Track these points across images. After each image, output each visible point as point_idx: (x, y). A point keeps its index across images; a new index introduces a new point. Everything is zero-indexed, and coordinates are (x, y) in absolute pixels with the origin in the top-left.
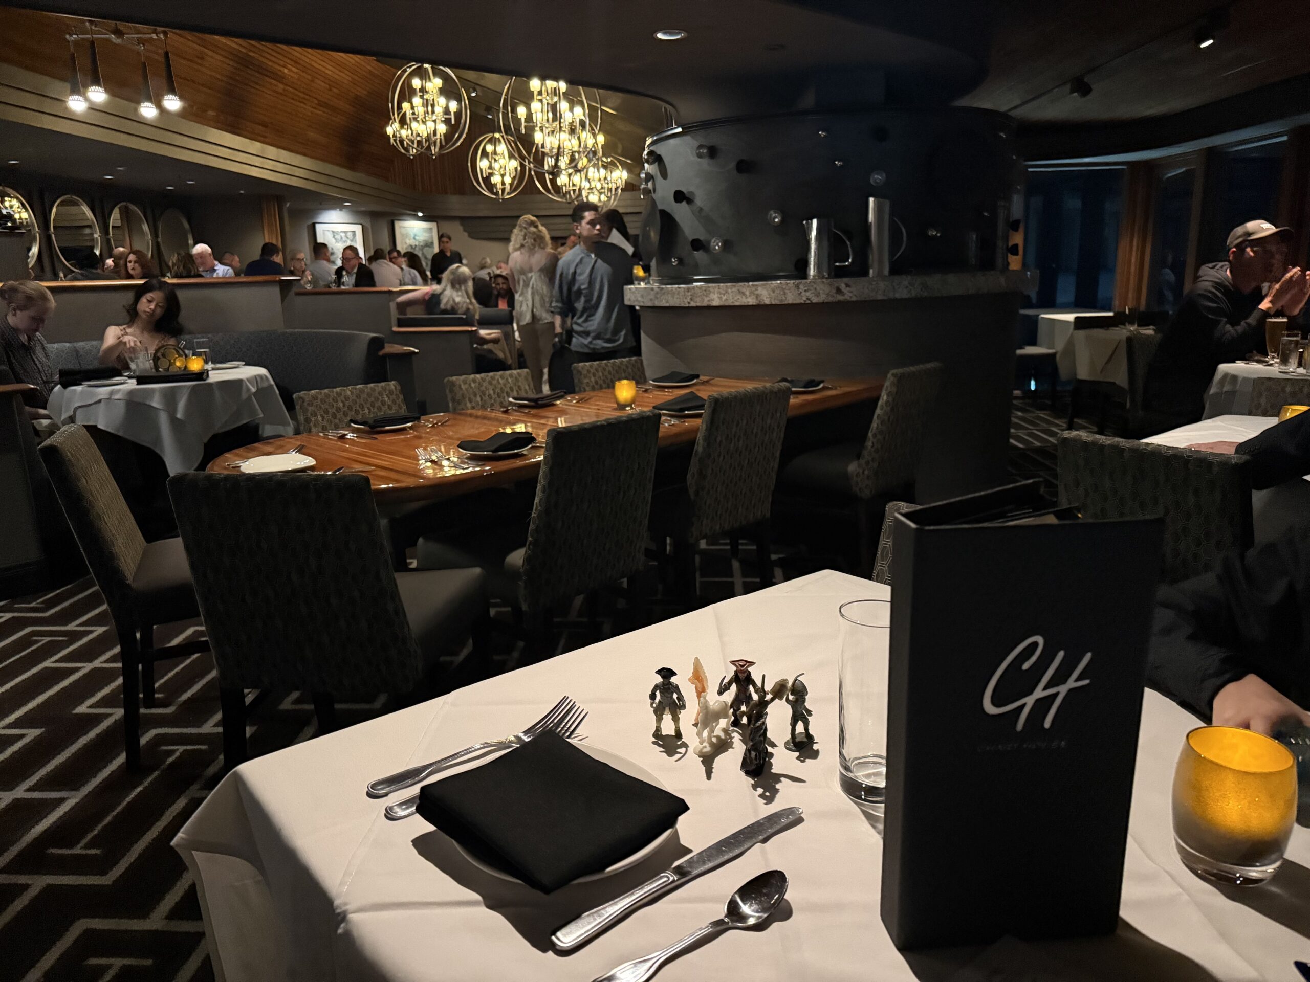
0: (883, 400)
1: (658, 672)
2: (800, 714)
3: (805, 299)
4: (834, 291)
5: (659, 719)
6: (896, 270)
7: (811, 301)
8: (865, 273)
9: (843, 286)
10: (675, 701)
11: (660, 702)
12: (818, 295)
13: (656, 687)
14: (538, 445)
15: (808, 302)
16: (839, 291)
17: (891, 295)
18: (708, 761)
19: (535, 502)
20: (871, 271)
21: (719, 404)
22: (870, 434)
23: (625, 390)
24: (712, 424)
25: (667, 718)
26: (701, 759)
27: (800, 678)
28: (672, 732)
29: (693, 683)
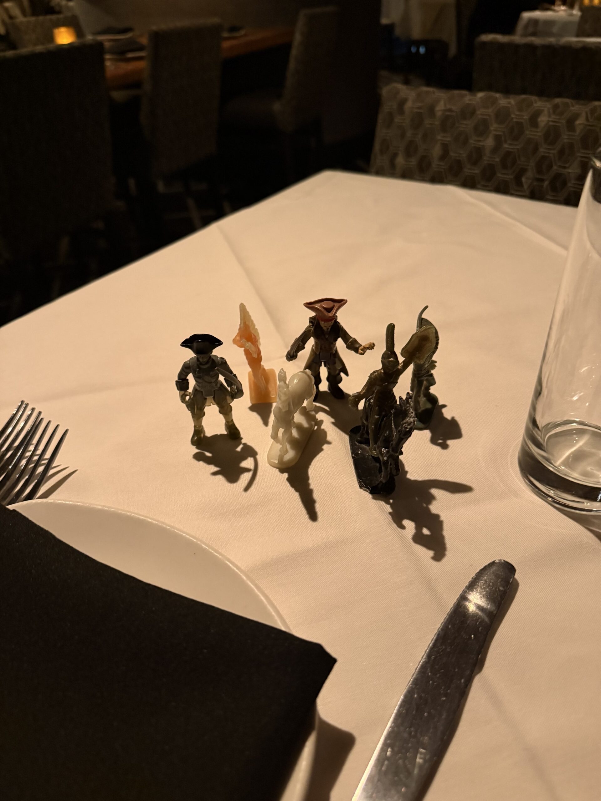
1: (187, 343)
5: (198, 415)
10: (222, 385)
11: (195, 390)
13: (186, 369)
23: (64, 36)
24: (156, 65)
26: (286, 475)
27: (424, 316)
28: (223, 431)
29: (241, 346)
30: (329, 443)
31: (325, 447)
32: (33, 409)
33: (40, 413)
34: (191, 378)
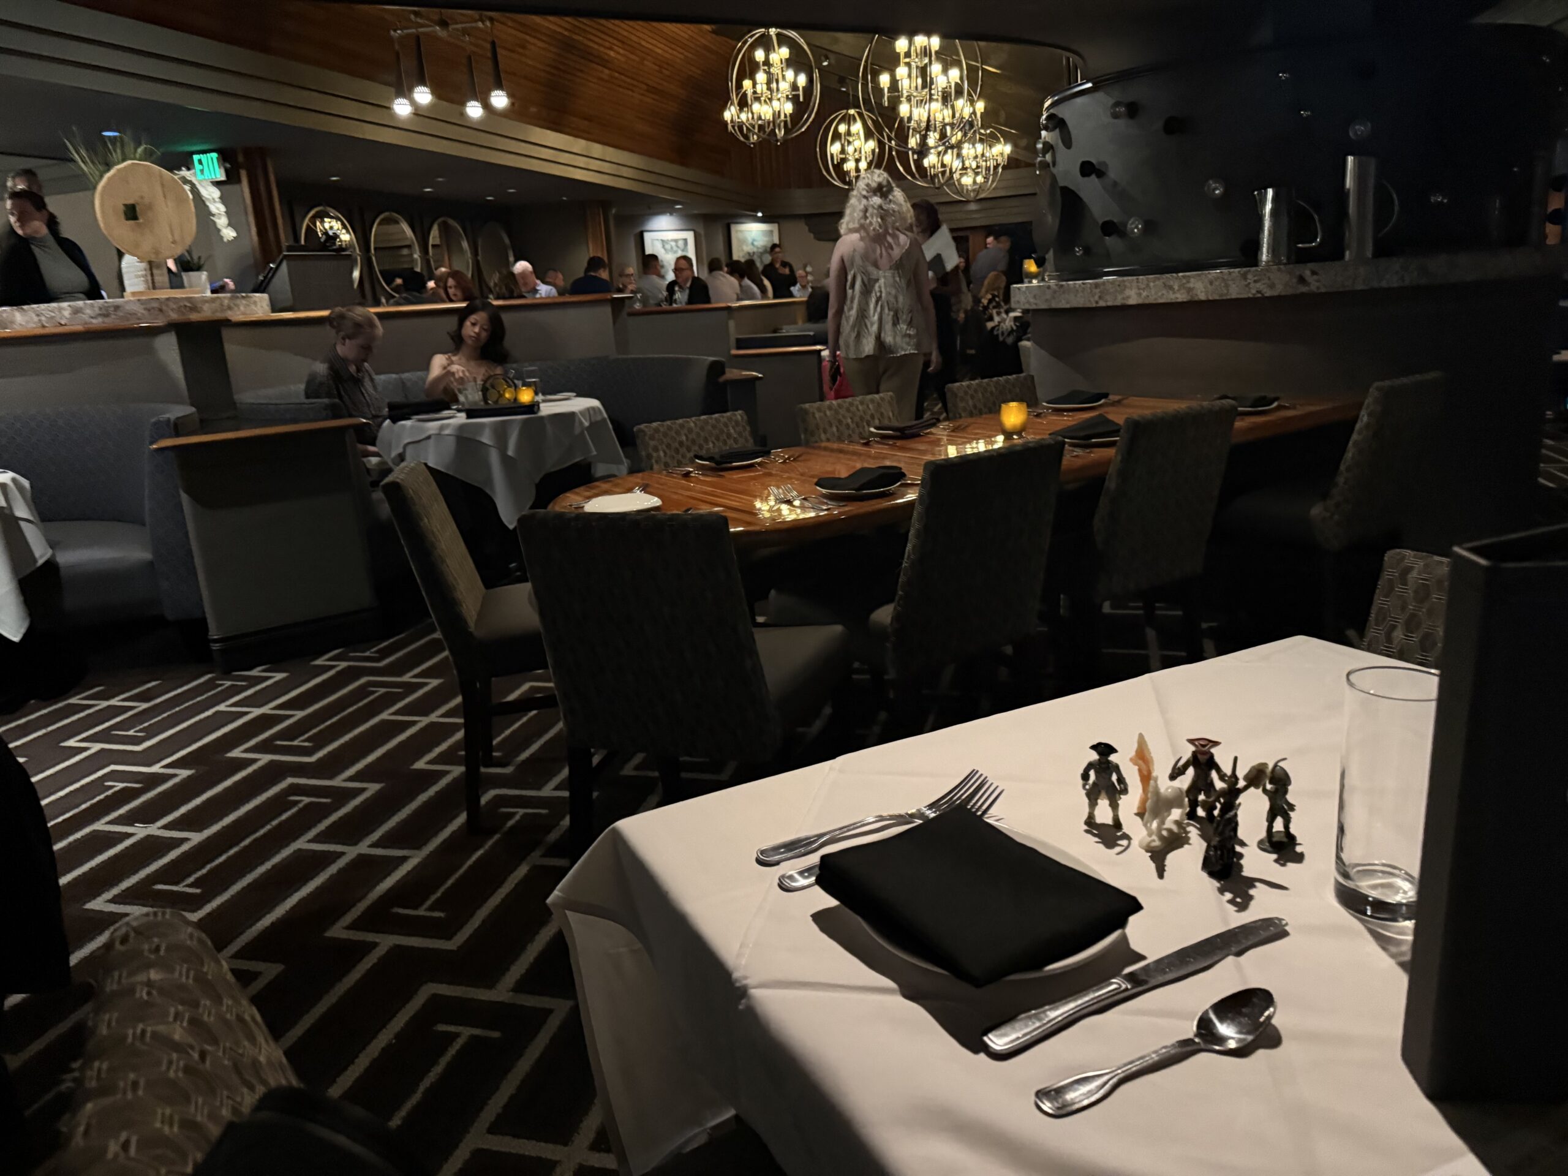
0: (1362, 421)
1: (1094, 747)
2: (1280, 808)
3: (1254, 291)
4: (1295, 280)
5: (1093, 804)
6: (1384, 249)
7: (1262, 294)
8: (1341, 257)
9: (1307, 273)
10: (1113, 784)
11: (1094, 783)
12: (1272, 286)
13: (1090, 766)
14: (909, 482)
15: (1259, 295)
16: (1302, 280)
17: (1375, 284)
18: (1159, 856)
19: (907, 548)
20: (1347, 253)
21: (1138, 429)
22: (1342, 467)
23: (1013, 415)
24: (1130, 453)
25: (1103, 804)
26: (1150, 854)
27: (1281, 764)
28: (1109, 821)
29: (1135, 764)
30: (1190, 844)
31: (1186, 846)
32: (981, 775)
33: (986, 777)
34: (1092, 773)
